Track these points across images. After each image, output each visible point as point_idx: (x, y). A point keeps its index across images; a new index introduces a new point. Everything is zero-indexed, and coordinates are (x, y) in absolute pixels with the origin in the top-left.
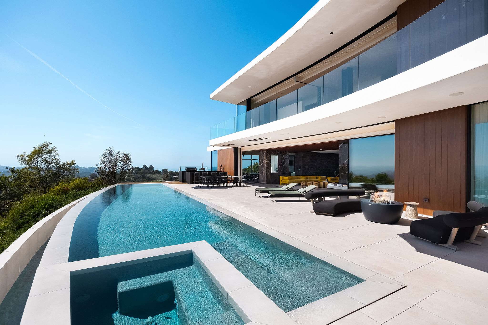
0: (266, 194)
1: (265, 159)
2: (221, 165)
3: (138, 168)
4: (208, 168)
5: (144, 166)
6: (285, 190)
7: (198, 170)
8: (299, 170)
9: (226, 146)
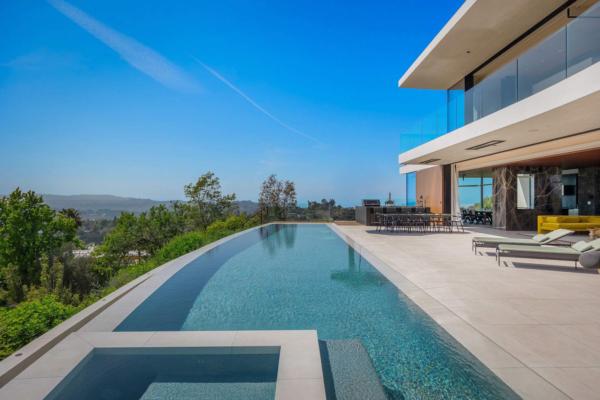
0: (493, 250)
1: (505, 183)
2: (422, 197)
3: (315, 203)
4: (400, 201)
5: (323, 200)
6: (541, 243)
7: (383, 204)
8: (589, 203)
9: (427, 162)
